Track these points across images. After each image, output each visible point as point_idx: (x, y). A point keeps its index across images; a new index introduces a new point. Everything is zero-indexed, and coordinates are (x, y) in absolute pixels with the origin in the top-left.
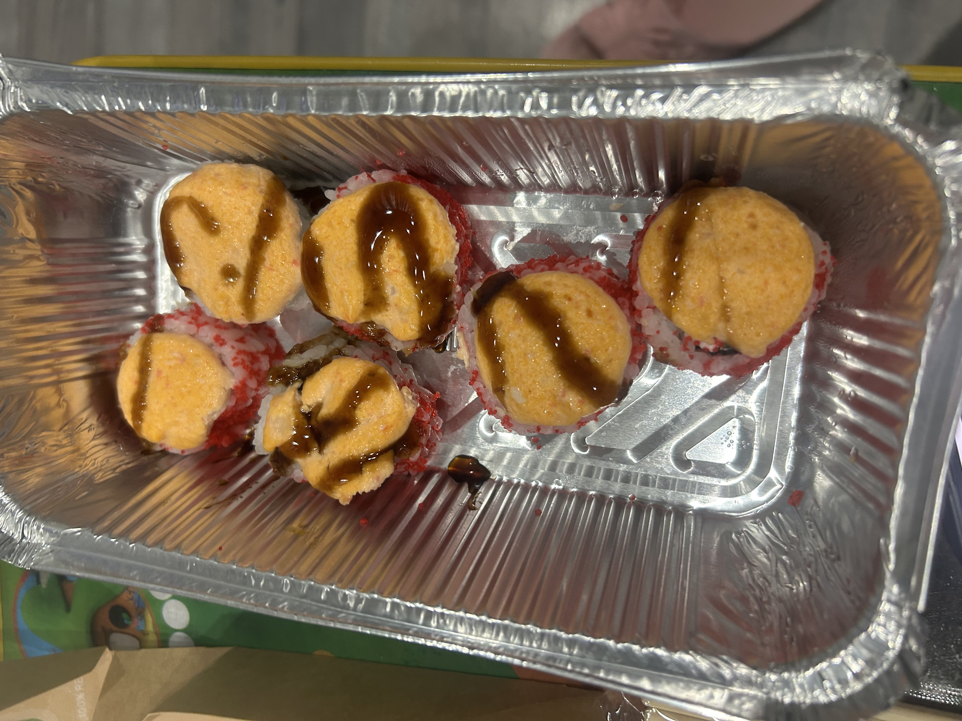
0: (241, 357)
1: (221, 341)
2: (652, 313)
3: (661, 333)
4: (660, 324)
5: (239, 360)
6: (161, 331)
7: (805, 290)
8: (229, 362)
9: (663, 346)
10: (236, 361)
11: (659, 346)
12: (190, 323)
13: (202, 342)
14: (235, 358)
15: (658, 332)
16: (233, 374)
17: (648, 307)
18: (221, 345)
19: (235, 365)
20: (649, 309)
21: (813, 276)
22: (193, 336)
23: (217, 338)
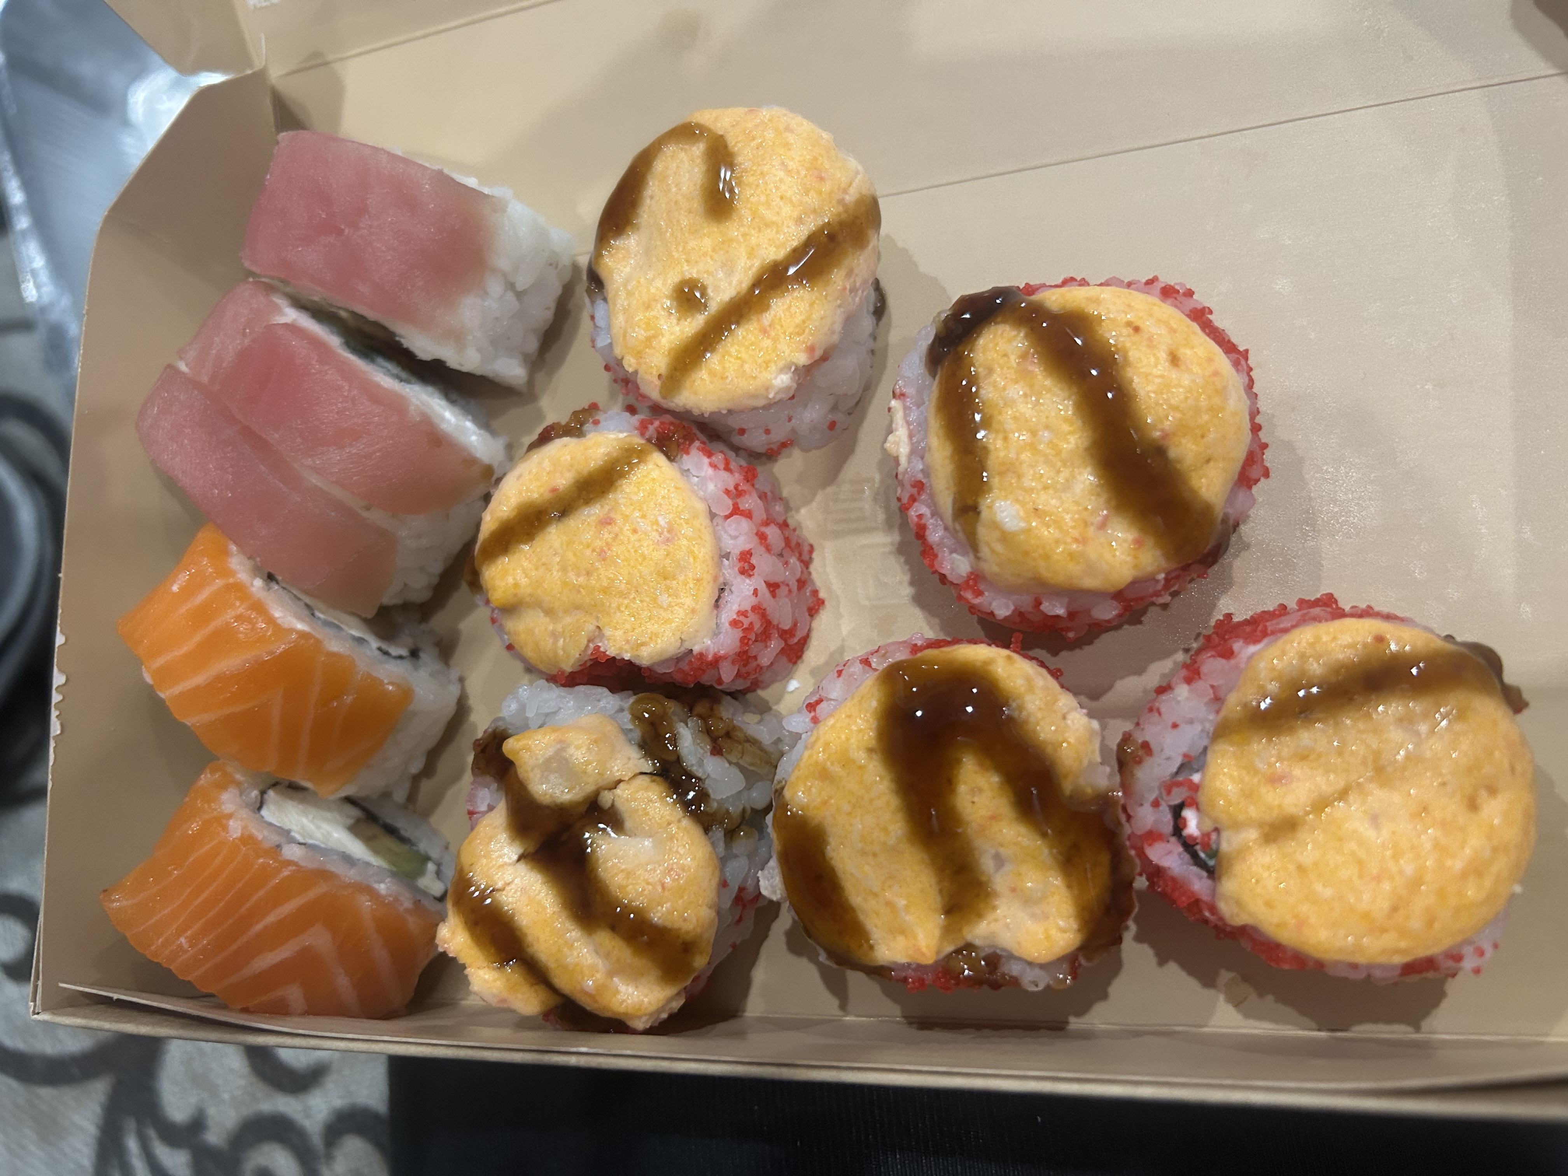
0: (753, 618)
1: (746, 566)
2: (1206, 700)
3: (1175, 731)
4: (1191, 722)
5: (746, 622)
6: (670, 458)
7: (1397, 951)
8: (729, 613)
9: (1153, 746)
10: (742, 618)
11: (1147, 739)
12: (727, 492)
13: (717, 539)
14: (743, 613)
15: (1175, 726)
16: (716, 633)
17: (1212, 687)
18: (743, 572)
19: (734, 623)
20: (1211, 691)
21: (1429, 952)
22: (712, 516)
23: (745, 556)
